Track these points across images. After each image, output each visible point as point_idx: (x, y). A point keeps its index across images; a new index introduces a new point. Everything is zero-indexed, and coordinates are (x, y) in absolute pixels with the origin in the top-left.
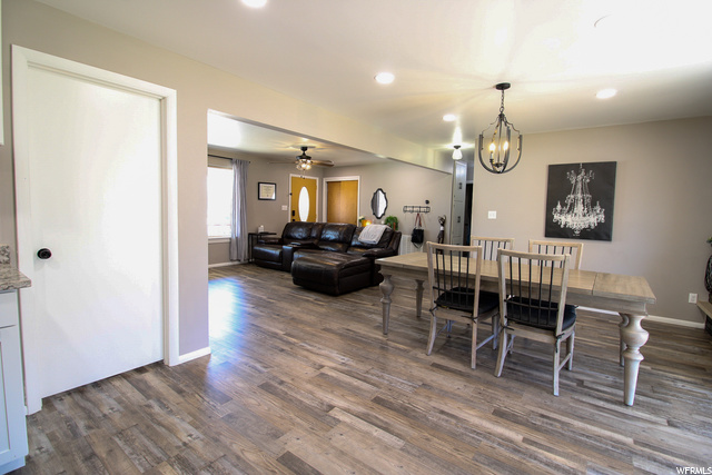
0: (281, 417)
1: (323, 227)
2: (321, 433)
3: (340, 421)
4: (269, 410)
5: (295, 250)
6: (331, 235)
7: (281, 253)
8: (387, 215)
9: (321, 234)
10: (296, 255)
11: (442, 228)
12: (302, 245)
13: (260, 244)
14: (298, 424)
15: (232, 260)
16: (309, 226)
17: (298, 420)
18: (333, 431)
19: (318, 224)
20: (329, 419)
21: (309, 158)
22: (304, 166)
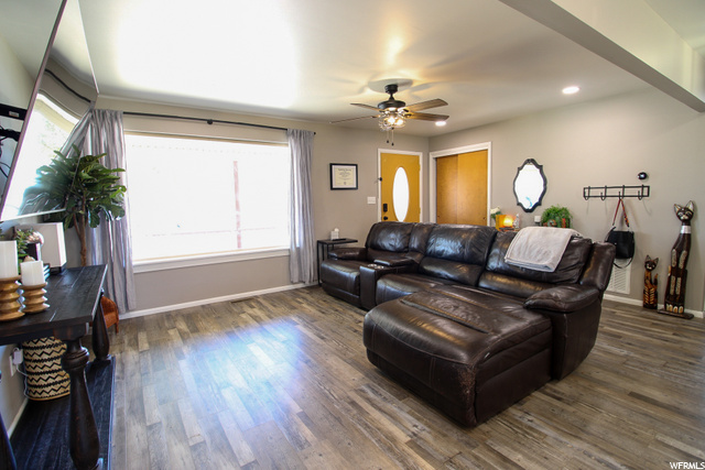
1: (431, 231)
5: (380, 275)
6: (445, 246)
7: (358, 277)
8: (546, 205)
9: (427, 244)
10: (381, 284)
11: (684, 229)
12: (393, 265)
13: (330, 259)
15: (292, 283)
16: (407, 229)
19: (421, 226)
21: (401, 104)
22: (391, 120)
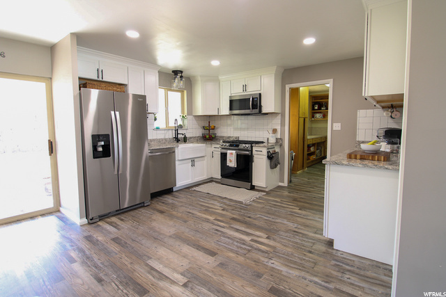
0: (222, 276)
2: (195, 266)
3: (182, 274)
4: (233, 282)
14: (209, 272)
17: (210, 274)
18: (187, 267)
20: (189, 275)
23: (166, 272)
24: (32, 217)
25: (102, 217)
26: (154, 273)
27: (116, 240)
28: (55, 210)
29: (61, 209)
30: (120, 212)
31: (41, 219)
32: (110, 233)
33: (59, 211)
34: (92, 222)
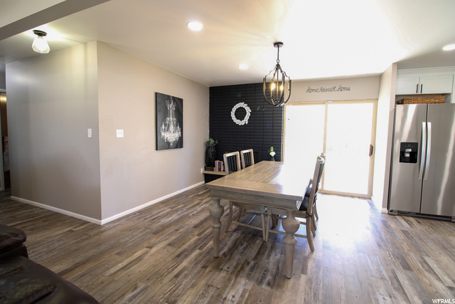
23: (438, 271)
24: (352, 196)
25: (401, 213)
26: (425, 265)
27: (404, 232)
28: (368, 197)
29: (372, 198)
30: (420, 216)
31: (356, 200)
32: (403, 226)
33: (370, 199)
34: (391, 213)
